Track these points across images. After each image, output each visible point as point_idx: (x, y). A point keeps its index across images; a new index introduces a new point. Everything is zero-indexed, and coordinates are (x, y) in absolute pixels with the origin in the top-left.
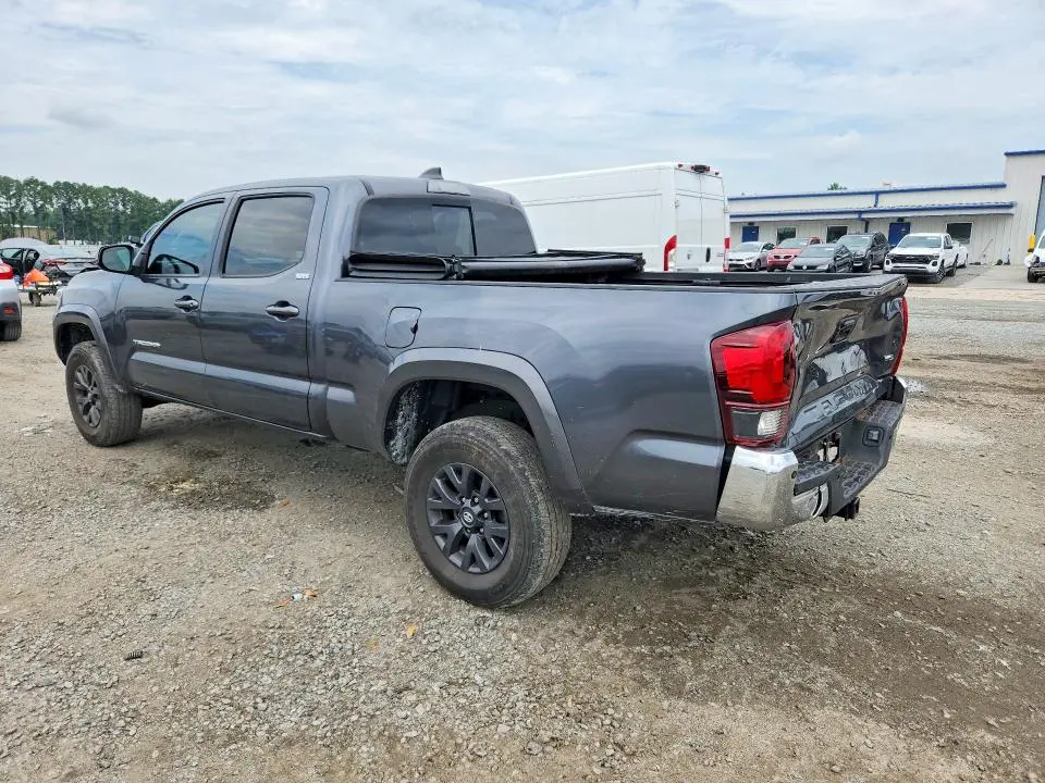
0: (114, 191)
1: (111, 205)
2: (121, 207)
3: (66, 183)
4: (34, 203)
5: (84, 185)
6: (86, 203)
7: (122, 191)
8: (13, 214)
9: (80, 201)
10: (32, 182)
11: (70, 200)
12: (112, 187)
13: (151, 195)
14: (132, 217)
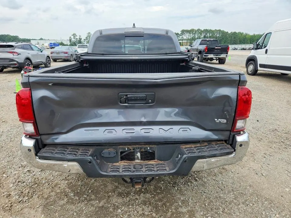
0: (217, 30)
1: (216, 35)
2: (218, 35)
3: (206, 29)
4: (198, 35)
5: (210, 29)
6: (210, 34)
7: (220, 30)
8: (193, 38)
9: (208, 34)
10: (199, 30)
11: (206, 34)
12: (217, 29)
13: (226, 31)
14: (220, 38)
